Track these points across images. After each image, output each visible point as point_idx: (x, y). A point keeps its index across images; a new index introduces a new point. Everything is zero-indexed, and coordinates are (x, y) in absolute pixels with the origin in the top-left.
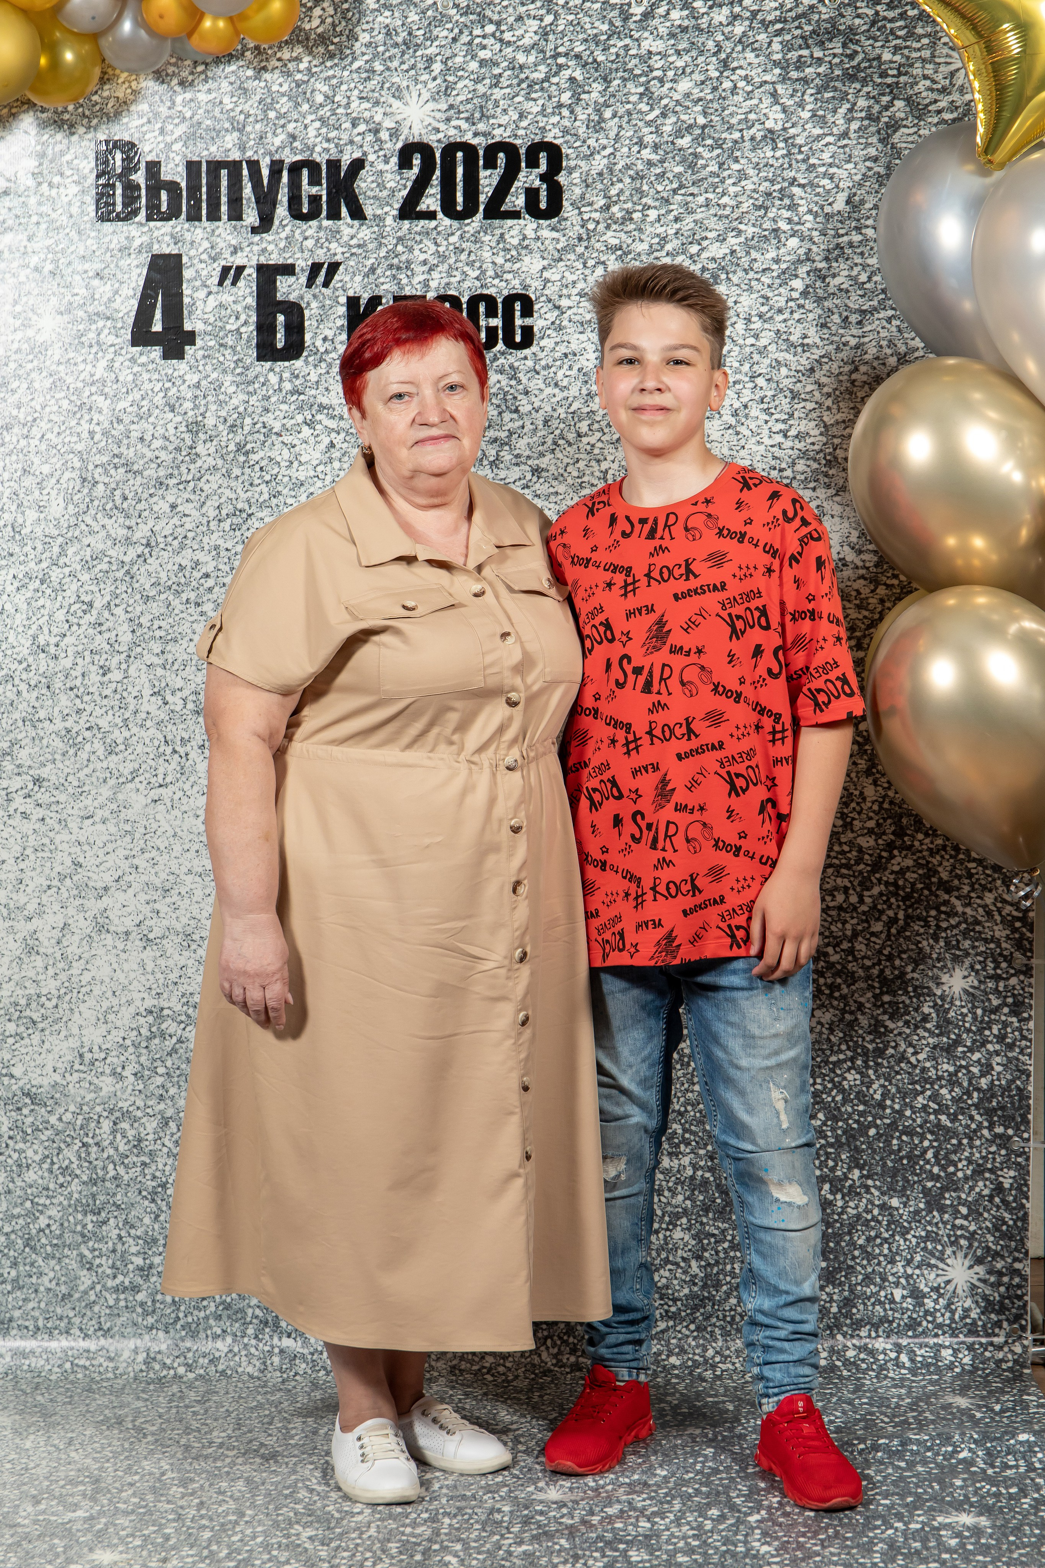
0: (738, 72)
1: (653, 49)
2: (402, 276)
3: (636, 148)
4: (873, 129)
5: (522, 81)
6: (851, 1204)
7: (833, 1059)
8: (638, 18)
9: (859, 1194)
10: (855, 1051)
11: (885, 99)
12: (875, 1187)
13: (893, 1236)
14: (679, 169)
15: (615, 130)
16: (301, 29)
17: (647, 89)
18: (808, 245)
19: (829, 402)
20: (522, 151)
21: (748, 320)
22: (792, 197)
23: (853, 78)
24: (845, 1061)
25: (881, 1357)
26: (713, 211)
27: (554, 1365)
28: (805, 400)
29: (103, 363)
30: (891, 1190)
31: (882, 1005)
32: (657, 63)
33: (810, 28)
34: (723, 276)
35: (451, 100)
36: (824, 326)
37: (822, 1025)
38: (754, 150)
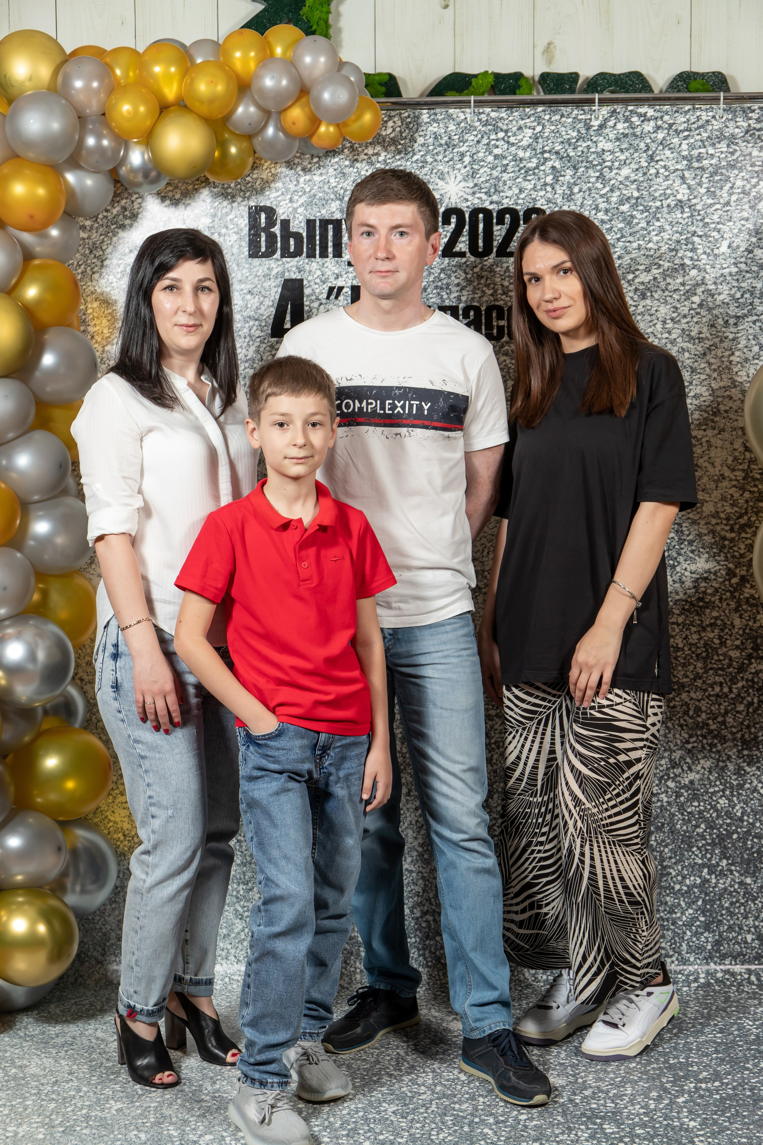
0: (660, 163)
1: (606, 148)
2: (444, 293)
3: (594, 212)
4: (746, 200)
5: (521, 169)
6: (721, 881)
7: (711, 790)
8: (596, 128)
9: (726, 875)
10: (725, 785)
11: (754, 181)
12: (736, 870)
13: (747, 901)
14: (621, 225)
15: (581, 200)
16: (379, 135)
17: (601, 174)
18: (703, 274)
19: (715, 375)
20: (521, 213)
21: (664, 322)
22: (693, 243)
23: (733, 167)
24: (718, 792)
25: (739, 977)
26: (642, 252)
27: (534, 981)
28: (700, 373)
29: (253, 349)
30: (746, 873)
31: (743, 757)
32: (608, 157)
33: (705, 135)
34: (649, 294)
35: (476, 181)
36: (713, 326)
37: (705, 769)
38: (669, 213)
